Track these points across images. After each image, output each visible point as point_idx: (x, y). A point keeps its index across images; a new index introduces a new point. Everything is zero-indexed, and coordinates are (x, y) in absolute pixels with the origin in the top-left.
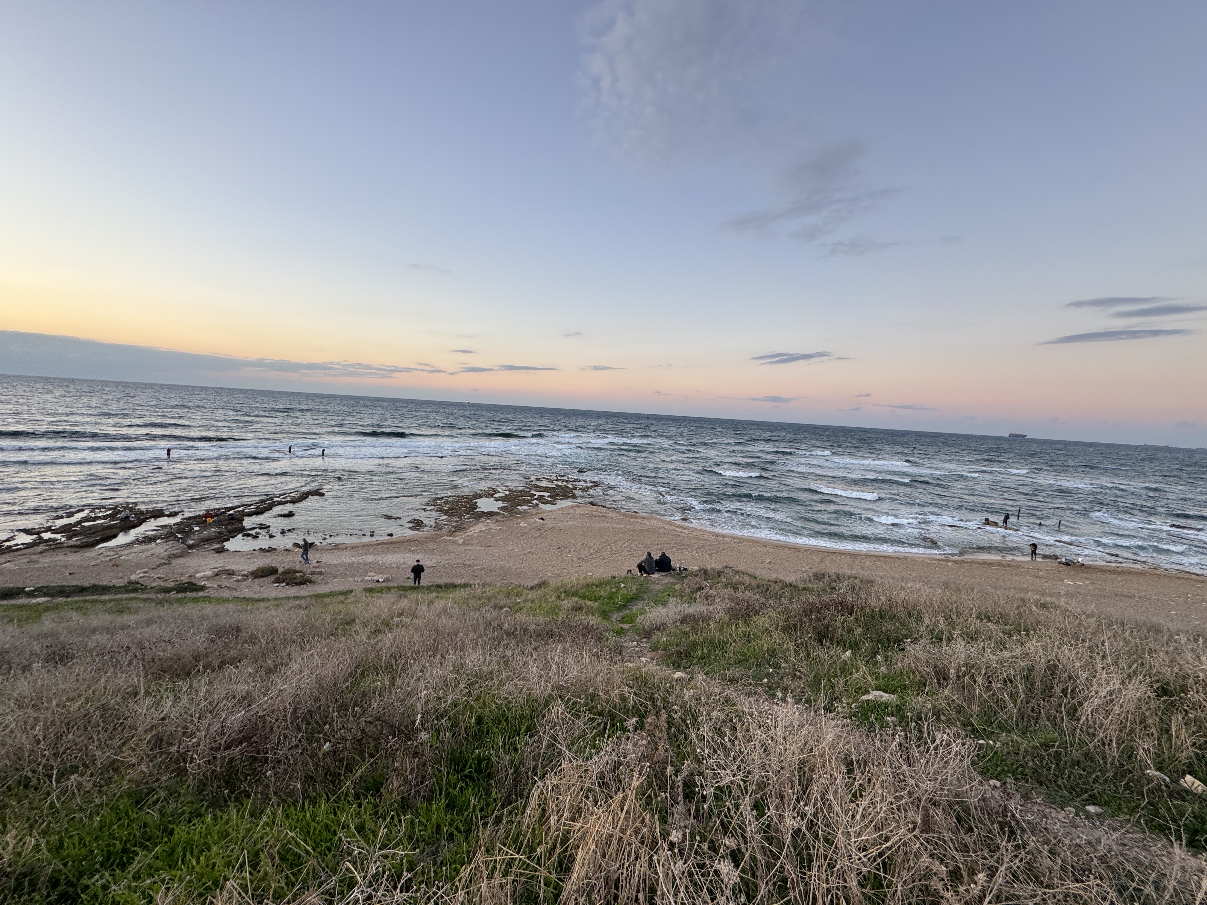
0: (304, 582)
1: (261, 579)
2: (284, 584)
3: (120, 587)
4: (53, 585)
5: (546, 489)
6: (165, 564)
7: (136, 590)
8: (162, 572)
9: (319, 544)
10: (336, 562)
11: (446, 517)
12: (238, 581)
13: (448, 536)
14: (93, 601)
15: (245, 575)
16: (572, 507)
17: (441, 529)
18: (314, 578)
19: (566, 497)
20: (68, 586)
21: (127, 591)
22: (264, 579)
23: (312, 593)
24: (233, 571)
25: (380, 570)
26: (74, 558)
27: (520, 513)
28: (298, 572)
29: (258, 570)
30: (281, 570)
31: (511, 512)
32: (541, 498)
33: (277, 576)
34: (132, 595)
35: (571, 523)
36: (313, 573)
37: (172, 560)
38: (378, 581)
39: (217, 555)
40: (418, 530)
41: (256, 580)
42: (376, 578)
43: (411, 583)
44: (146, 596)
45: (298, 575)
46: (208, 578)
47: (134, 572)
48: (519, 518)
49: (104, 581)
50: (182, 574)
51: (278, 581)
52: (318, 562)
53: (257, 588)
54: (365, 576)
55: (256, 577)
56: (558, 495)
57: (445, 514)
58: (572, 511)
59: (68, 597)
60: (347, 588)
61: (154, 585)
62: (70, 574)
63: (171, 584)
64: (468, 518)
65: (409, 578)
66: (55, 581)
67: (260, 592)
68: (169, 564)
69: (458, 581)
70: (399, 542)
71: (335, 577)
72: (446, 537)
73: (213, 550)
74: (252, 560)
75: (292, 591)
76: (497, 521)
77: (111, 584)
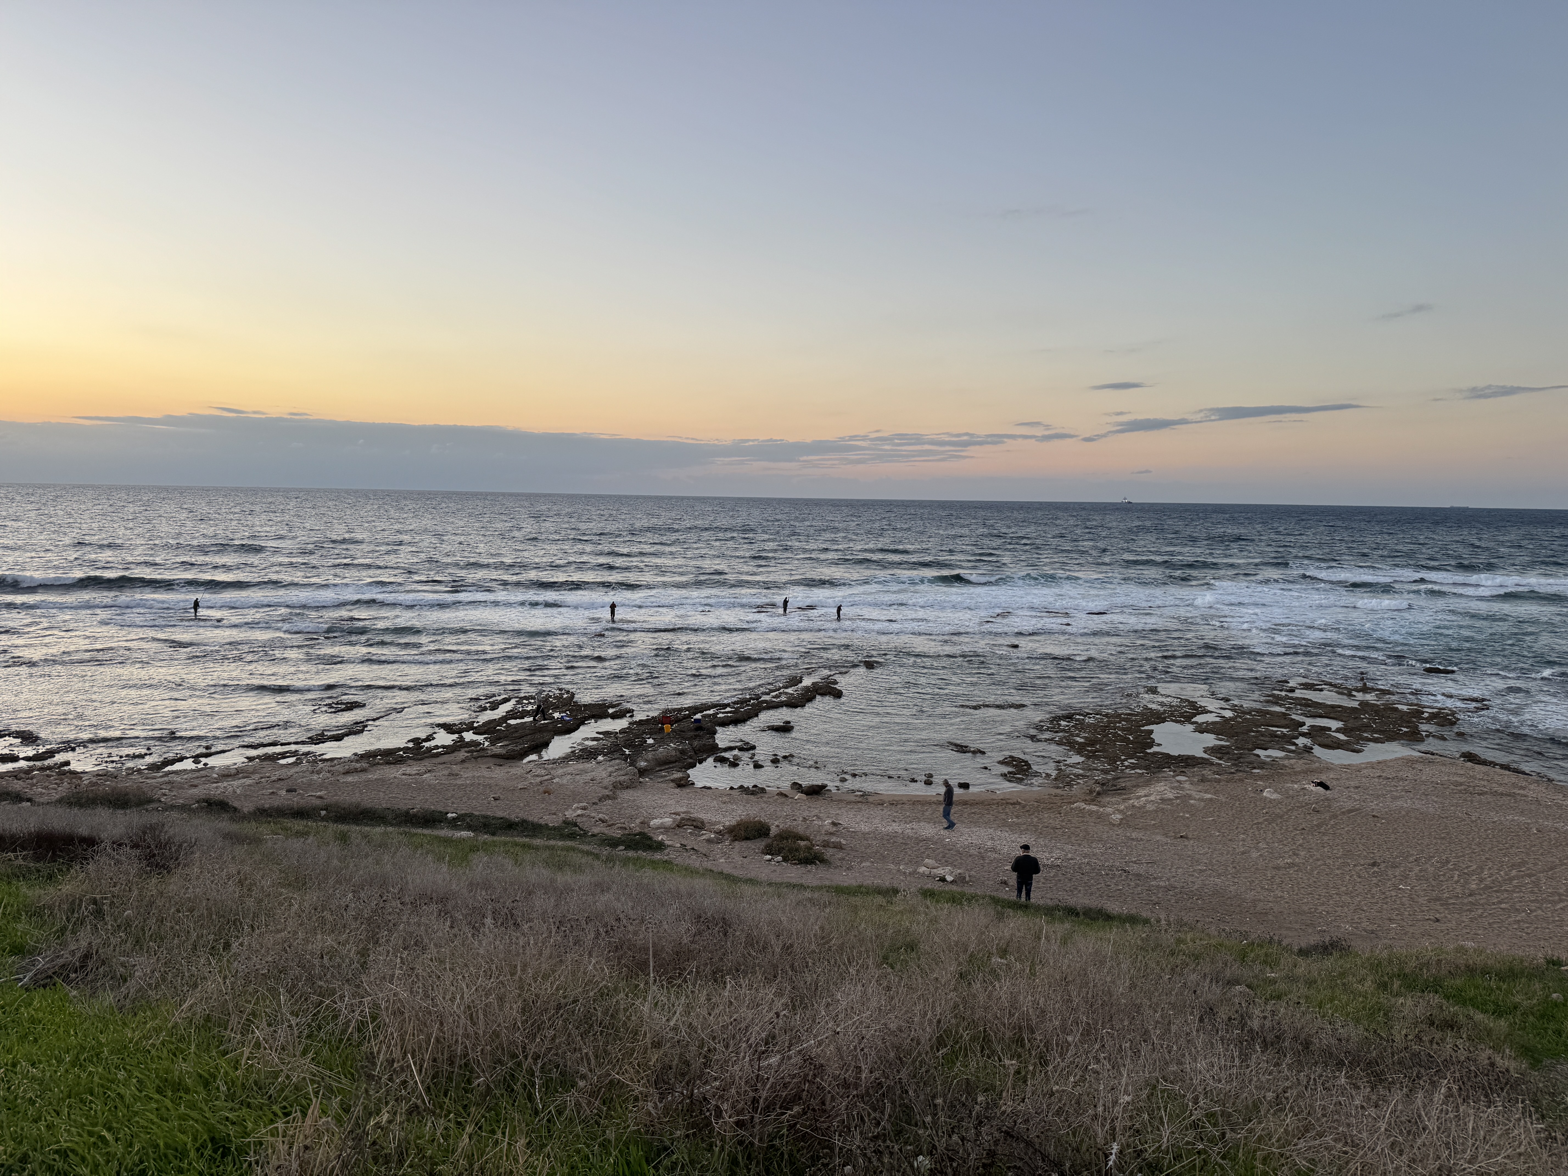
0: (811, 859)
1: (744, 844)
2: (780, 858)
3: (554, 828)
4: (477, 813)
5: (1332, 712)
6: (608, 797)
7: (572, 836)
8: (604, 811)
9: (834, 791)
10: (864, 827)
11: (1078, 759)
12: (709, 841)
13: (1085, 801)
14: (524, 846)
15: (719, 832)
16: (1410, 762)
17: (1069, 784)
18: (829, 853)
19: (1391, 737)
20: (494, 818)
21: (563, 837)
22: (749, 843)
23: (827, 883)
24: (702, 823)
25: (947, 856)
26: (500, 774)
27: (1262, 765)
28: (802, 839)
29: (739, 824)
30: (774, 831)
31: (1237, 761)
32: (1317, 734)
33: (769, 841)
34: (569, 843)
35: (1405, 804)
36: (826, 844)
37: (618, 792)
38: (943, 879)
39: (678, 790)
40: (1020, 781)
41: (737, 844)
42: (940, 871)
43: (1010, 894)
44: (586, 848)
45: (802, 843)
46: (666, 829)
47: (569, 806)
48: (1261, 777)
49: (536, 815)
50: (632, 818)
51: (769, 850)
52: (834, 824)
53: (738, 859)
54: (918, 864)
55: (736, 839)
56: (1367, 727)
57: (1079, 753)
58: (1409, 774)
59: (493, 834)
60: (886, 882)
61: (596, 830)
62: (495, 799)
63: (617, 833)
64: (1133, 767)
65: (1005, 883)
66: (480, 807)
67: (742, 866)
68: (613, 798)
69: (1113, 907)
70: (982, 803)
71: (863, 859)
72: (1082, 805)
73: (673, 781)
74: (730, 806)
75: (793, 873)
76: (1203, 780)
77: (542, 822)
